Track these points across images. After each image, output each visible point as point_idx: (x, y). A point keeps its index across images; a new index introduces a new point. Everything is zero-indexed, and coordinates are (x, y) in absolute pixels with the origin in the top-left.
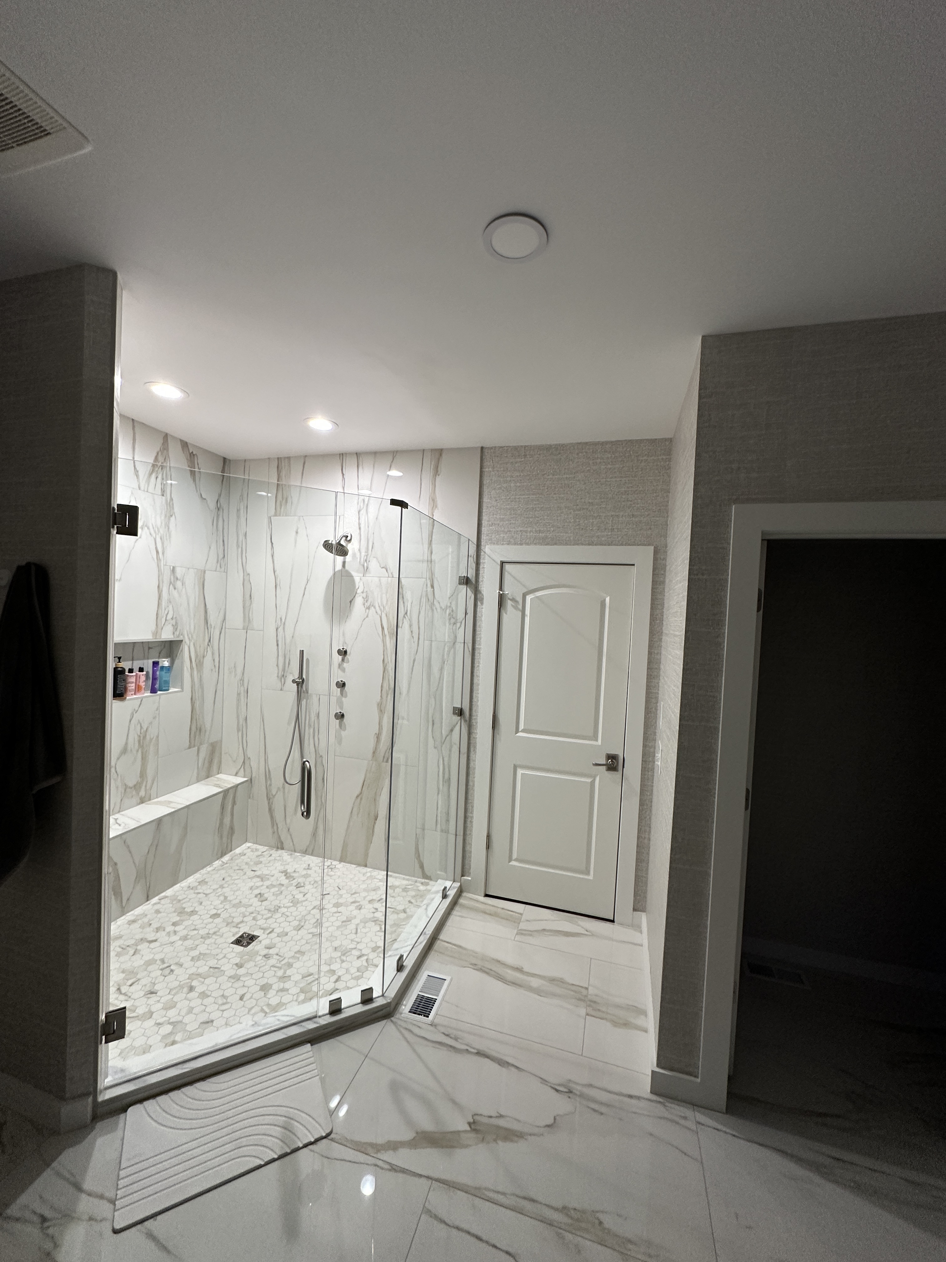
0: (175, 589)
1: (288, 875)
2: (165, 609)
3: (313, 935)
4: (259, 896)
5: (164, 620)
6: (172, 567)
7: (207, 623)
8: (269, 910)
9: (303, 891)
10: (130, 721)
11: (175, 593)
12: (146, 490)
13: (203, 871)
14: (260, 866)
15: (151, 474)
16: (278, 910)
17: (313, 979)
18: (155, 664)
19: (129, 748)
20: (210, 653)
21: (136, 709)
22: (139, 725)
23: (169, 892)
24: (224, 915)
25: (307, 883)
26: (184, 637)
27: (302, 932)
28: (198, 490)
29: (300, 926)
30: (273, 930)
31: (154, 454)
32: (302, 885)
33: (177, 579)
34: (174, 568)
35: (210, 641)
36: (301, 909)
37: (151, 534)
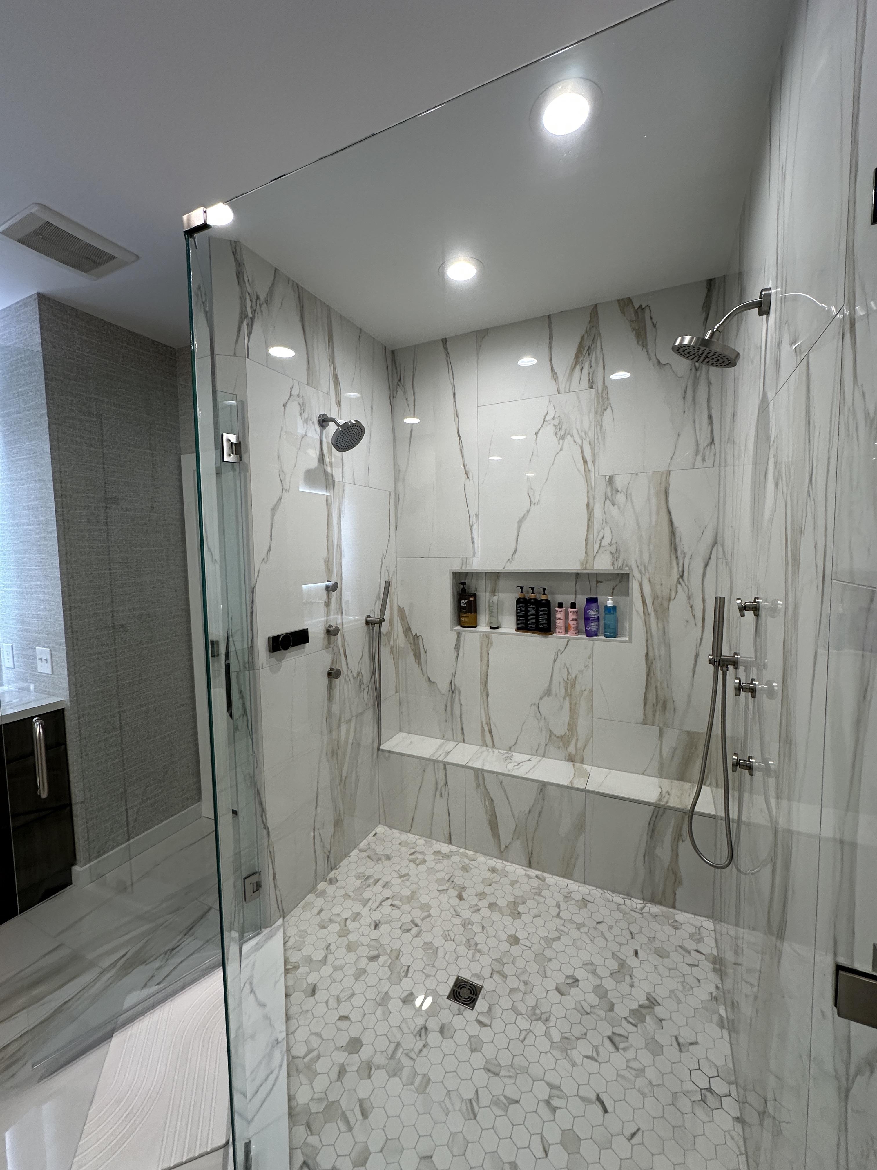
0: (613, 505)
1: (644, 1011)
2: (599, 532)
3: (471, 1100)
4: (571, 981)
5: (596, 547)
6: (608, 477)
7: (676, 550)
8: (534, 1008)
9: (601, 1049)
10: (555, 661)
11: (614, 511)
12: (567, 390)
13: (609, 895)
14: (655, 960)
15: (573, 369)
16: (539, 1019)
17: (352, 1121)
18: (592, 601)
19: (554, 692)
20: (682, 595)
21: (562, 650)
22: (566, 670)
23: (551, 879)
24: (515, 950)
25: (630, 1054)
26: (630, 568)
27: (481, 1078)
28: (652, 356)
29: (496, 1070)
30: (485, 1025)
31: (578, 340)
32: (622, 1046)
33: (617, 491)
34: (611, 478)
35: (682, 576)
36: (548, 1061)
37: (575, 442)
